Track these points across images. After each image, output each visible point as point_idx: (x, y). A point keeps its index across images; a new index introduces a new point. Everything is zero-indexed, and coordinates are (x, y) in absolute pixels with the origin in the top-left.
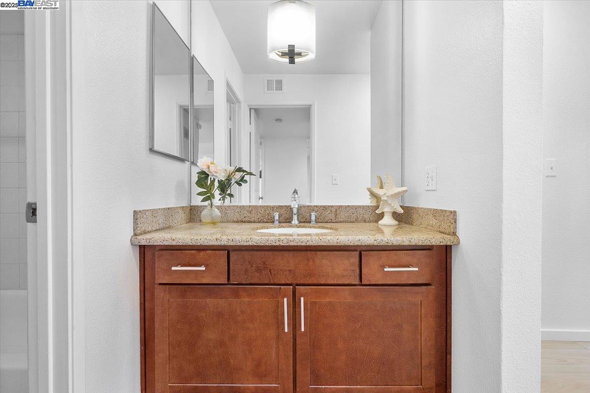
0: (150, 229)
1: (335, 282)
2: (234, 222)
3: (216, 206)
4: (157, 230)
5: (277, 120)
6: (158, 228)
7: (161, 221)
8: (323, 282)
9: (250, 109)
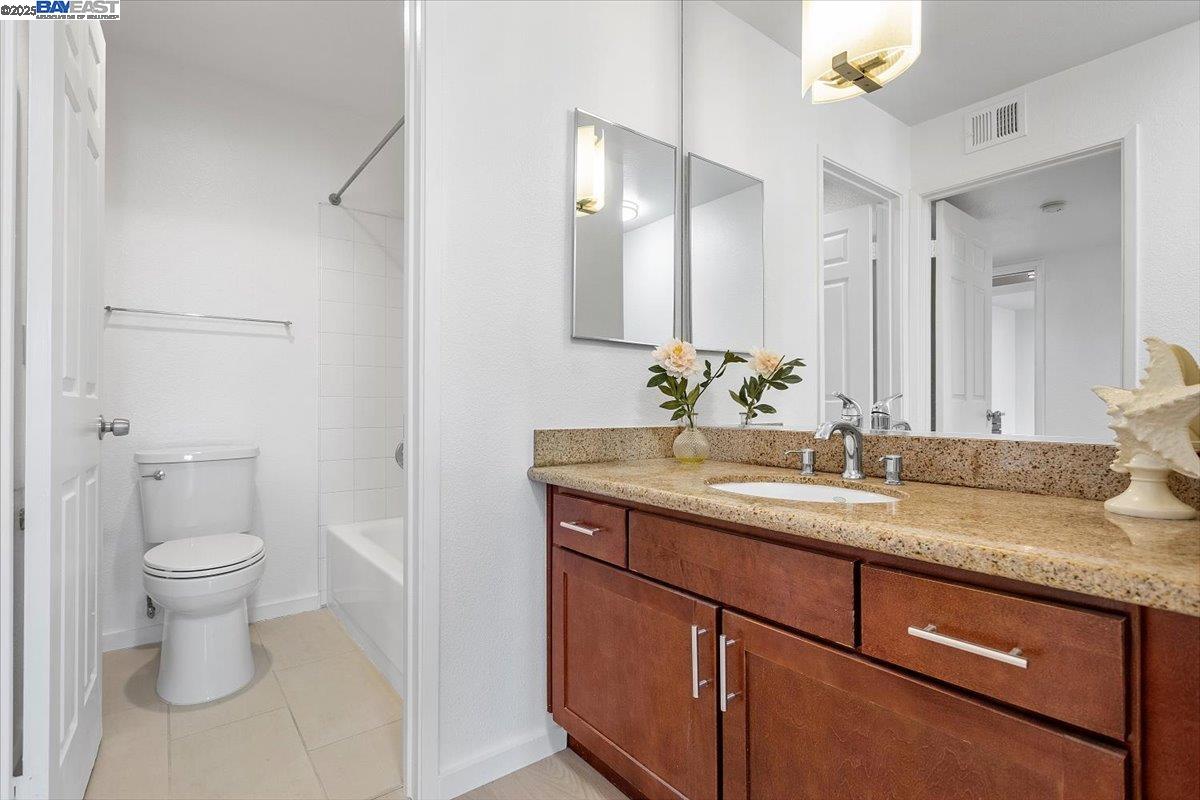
0: (565, 459)
1: (798, 627)
2: (743, 462)
3: (699, 429)
4: (584, 462)
5: (1046, 206)
6: (583, 460)
7: (592, 448)
8: (772, 617)
9: (934, 204)
